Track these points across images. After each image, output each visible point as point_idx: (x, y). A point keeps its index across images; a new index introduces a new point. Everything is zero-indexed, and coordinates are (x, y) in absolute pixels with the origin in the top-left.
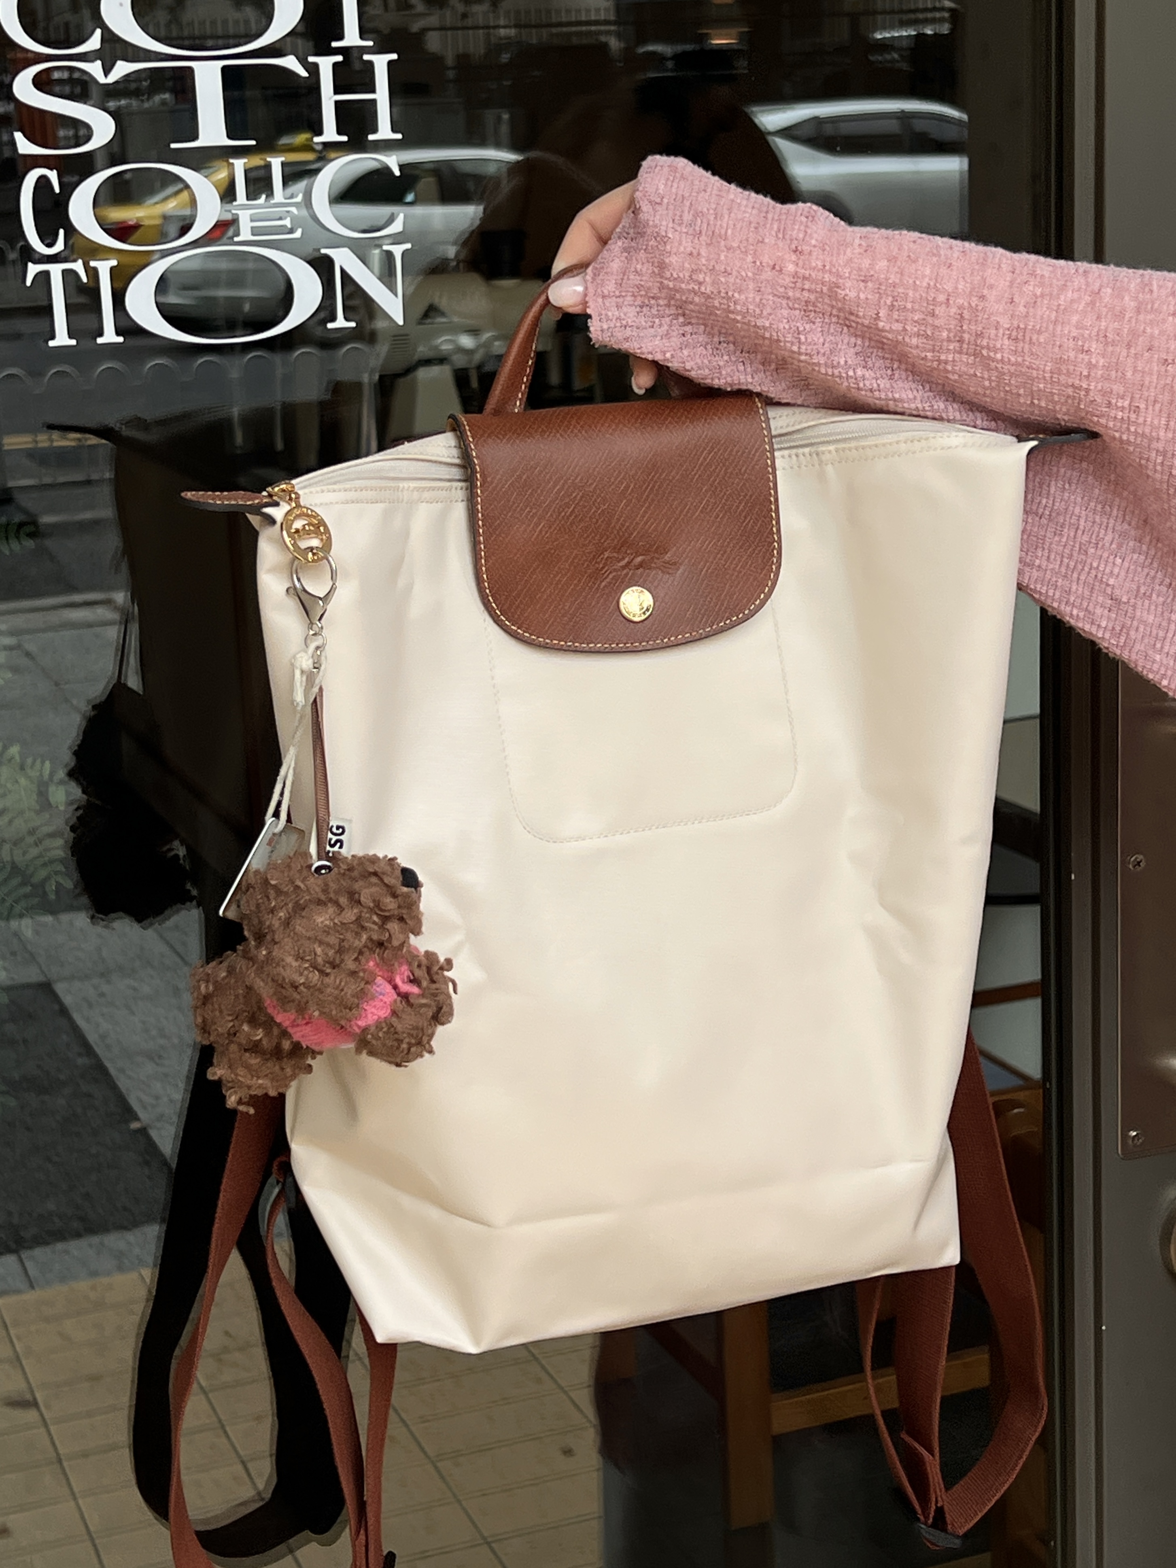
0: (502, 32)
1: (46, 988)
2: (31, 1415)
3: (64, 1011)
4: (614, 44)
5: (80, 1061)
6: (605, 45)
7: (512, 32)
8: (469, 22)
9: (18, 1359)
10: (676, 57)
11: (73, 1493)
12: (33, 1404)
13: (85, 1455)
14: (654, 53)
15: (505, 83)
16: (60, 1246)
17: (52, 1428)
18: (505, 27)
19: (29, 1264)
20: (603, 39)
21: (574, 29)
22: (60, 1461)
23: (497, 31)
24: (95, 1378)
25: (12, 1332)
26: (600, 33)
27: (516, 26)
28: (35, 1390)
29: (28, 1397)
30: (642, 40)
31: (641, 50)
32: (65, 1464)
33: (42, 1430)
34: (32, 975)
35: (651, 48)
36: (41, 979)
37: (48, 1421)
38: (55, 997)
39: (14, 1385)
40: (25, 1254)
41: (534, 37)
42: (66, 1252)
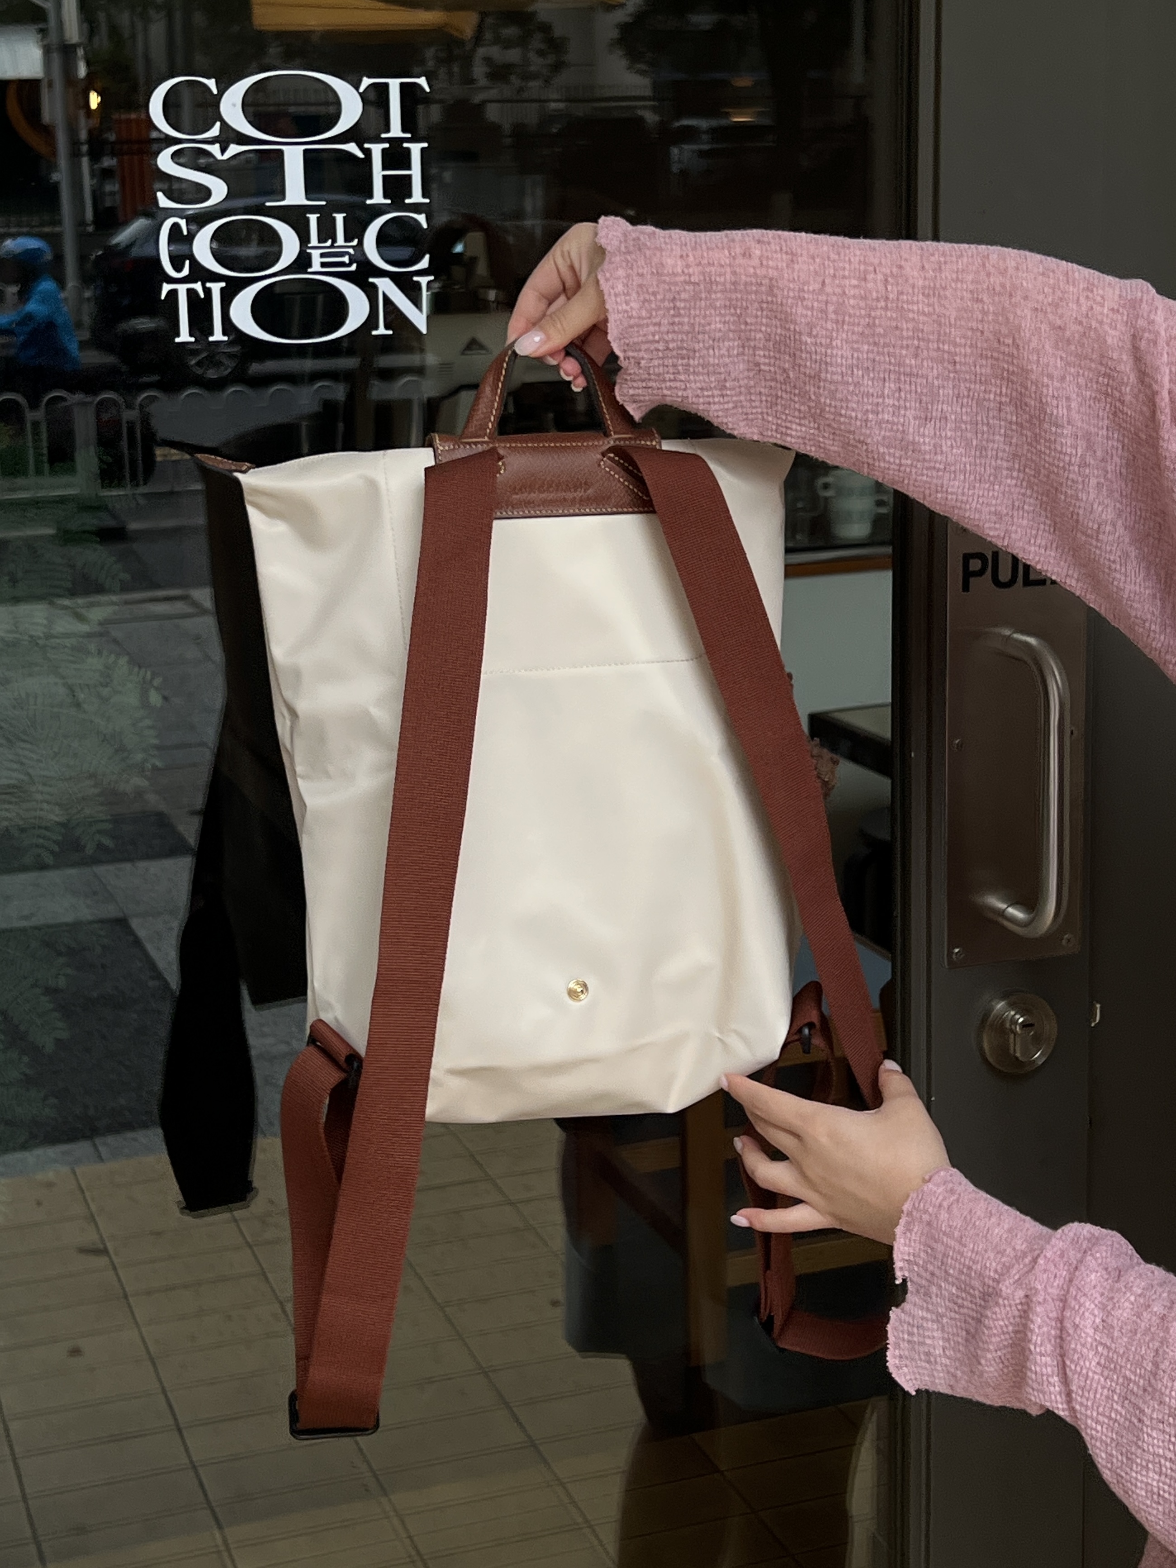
0: (553, 105)
1: (122, 923)
2: (103, 1261)
3: (137, 942)
4: (651, 117)
5: (151, 983)
6: (641, 119)
7: (561, 105)
8: (525, 95)
9: (92, 1216)
10: (713, 131)
11: (136, 1323)
12: (105, 1252)
13: (149, 1293)
14: (688, 127)
15: (557, 150)
16: (130, 1135)
17: (121, 1272)
18: (555, 101)
19: (101, 1149)
20: (640, 113)
21: (614, 104)
22: (126, 1297)
23: (548, 104)
24: (158, 1234)
25: (87, 1194)
26: (636, 107)
27: (568, 100)
28: (106, 1239)
29: (101, 1246)
30: (679, 116)
31: (677, 124)
32: (131, 1300)
33: (112, 1273)
34: (110, 911)
35: (686, 122)
36: (120, 915)
37: (117, 1266)
38: (130, 932)
39: (90, 1237)
40: (98, 1141)
41: (580, 110)
42: (135, 1140)
